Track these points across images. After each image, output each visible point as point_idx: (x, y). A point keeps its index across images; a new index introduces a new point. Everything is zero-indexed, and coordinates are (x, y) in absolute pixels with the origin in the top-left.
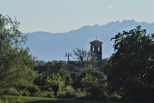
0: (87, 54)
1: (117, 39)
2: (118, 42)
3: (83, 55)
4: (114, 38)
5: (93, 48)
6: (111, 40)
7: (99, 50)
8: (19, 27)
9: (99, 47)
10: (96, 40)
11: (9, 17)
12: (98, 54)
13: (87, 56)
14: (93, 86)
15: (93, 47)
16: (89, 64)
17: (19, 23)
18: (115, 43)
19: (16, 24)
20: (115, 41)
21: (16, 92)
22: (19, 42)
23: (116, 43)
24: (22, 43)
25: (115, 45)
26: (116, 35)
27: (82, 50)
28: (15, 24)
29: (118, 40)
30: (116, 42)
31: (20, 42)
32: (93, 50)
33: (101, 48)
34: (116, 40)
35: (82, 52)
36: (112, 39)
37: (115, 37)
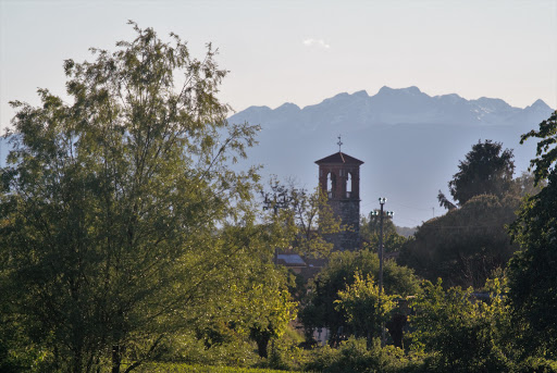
0: (308, 203)
1: (547, 138)
2: (548, 151)
3: (295, 205)
4: (533, 134)
5: (329, 182)
6: (521, 142)
7: (349, 189)
8: (218, 87)
9: (349, 176)
10: (339, 154)
11: (182, 43)
12: (346, 201)
13: (307, 210)
14: (452, 322)
15: (329, 176)
16: (314, 237)
17: (221, 74)
18: (539, 152)
19: (209, 75)
20: (540, 145)
21: (201, 350)
22: (219, 147)
23: (543, 153)
24: (230, 152)
25: (537, 160)
26: (544, 122)
27: (290, 189)
28: (202, 75)
29: (551, 141)
30: (542, 149)
31: (222, 149)
32: (329, 187)
33: (358, 179)
34: (540, 140)
35: (289, 194)
36: (525, 137)
37: (537, 129)
